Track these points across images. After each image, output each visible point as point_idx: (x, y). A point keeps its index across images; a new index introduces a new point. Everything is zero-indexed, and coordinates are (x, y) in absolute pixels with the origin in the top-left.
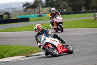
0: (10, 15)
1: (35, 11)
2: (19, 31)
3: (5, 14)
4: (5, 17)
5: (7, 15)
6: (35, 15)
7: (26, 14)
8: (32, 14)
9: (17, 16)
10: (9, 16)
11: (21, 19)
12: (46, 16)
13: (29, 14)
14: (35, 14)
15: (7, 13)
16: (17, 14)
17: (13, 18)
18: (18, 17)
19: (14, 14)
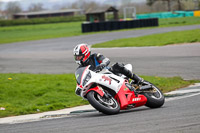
0: (119, 13)
1: (169, 5)
2: (137, 46)
3: (109, 11)
4: (109, 17)
5: (112, 13)
6: (170, 13)
7: (152, 11)
8: (164, 10)
9: (134, 15)
10: (116, 15)
11: (141, 21)
12: (192, 14)
13: (158, 10)
14: (169, 11)
15: (113, 9)
16: (133, 11)
17: (125, 19)
18: (135, 17)
19: (127, 10)
